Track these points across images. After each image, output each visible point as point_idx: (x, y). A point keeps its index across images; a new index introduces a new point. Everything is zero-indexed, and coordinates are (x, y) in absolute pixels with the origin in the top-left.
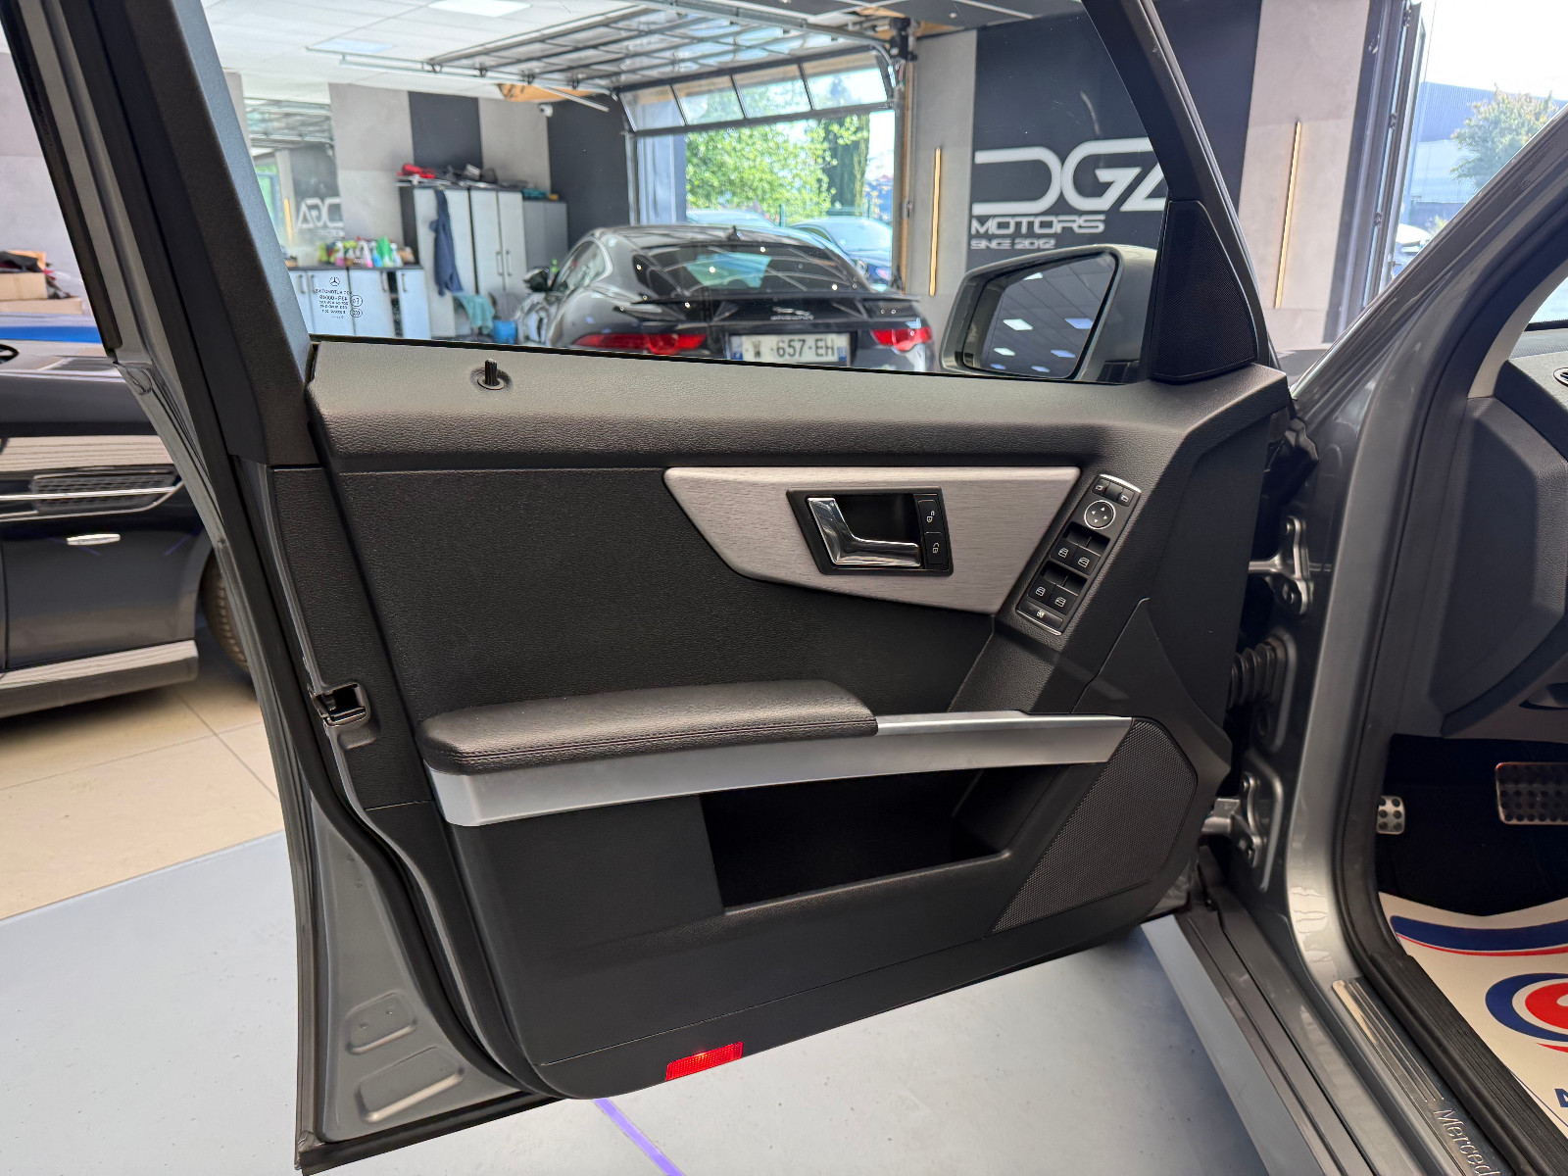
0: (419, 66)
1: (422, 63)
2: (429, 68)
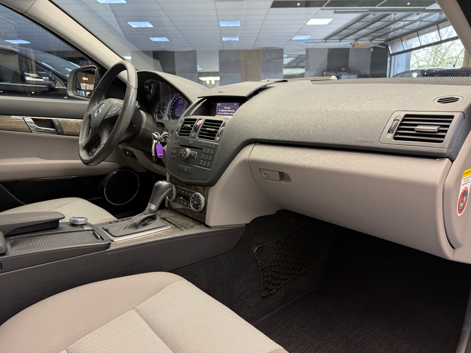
0: (321, 41)
1: (322, 40)
2: (324, 41)
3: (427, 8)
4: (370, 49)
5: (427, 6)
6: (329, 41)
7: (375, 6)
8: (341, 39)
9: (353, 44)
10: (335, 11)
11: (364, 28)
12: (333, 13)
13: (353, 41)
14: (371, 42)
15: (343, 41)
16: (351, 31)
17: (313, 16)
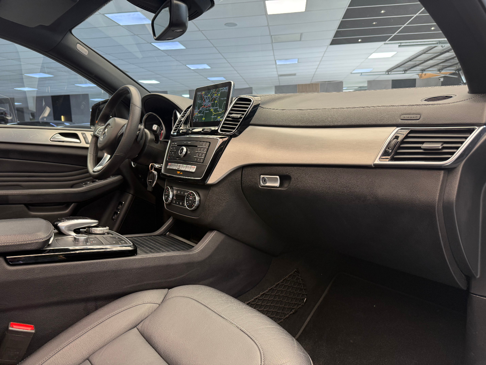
4: (440, 78)
6: (392, 73)
8: (405, 71)
9: (419, 75)
10: (399, 44)
11: (431, 59)
12: (398, 46)
13: (419, 72)
14: (440, 72)
15: (408, 72)
16: (418, 63)
17: (376, 50)
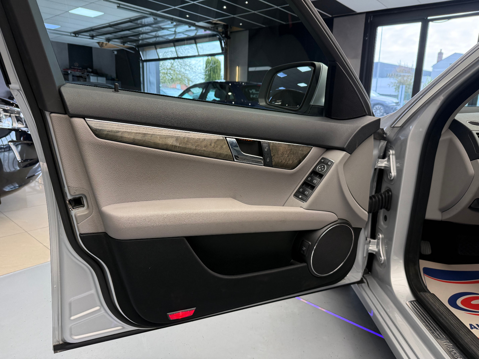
3: (197, 24)
4: (114, 51)
5: (198, 21)
6: (79, 36)
7: (158, 11)
8: (92, 37)
9: (101, 43)
10: (118, 5)
11: (129, 30)
12: (116, 7)
13: (103, 40)
14: (124, 45)
15: (95, 38)
17: (85, 5)
